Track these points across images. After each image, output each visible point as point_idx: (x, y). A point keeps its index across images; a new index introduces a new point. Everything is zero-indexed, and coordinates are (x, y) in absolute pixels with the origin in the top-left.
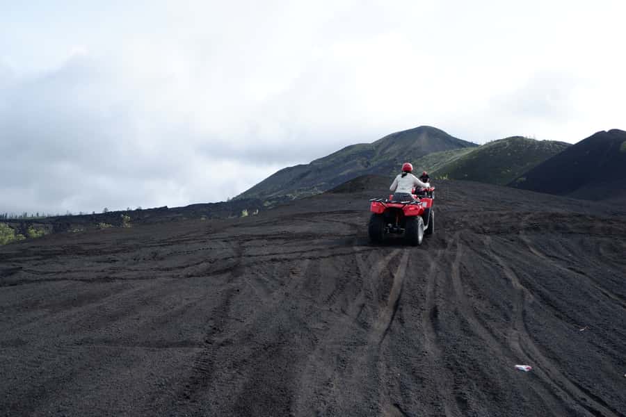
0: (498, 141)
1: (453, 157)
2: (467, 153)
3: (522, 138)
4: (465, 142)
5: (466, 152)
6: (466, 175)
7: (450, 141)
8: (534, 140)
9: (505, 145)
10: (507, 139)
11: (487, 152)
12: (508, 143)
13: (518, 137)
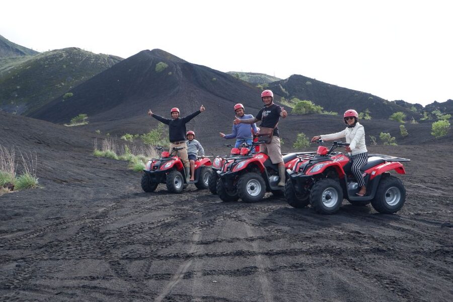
0: (55, 50)
1: (7, 65)
2: (23, 62)
3: (79, 50)
4: (24, 48)
5: (21, 61)
6: (18, 87)
7: (8, 47)
8: (91, 52)
9: (61, 56)
10: (64, 50)
11: (42, 62)
12: (64, 55)
13: (75, 48)
